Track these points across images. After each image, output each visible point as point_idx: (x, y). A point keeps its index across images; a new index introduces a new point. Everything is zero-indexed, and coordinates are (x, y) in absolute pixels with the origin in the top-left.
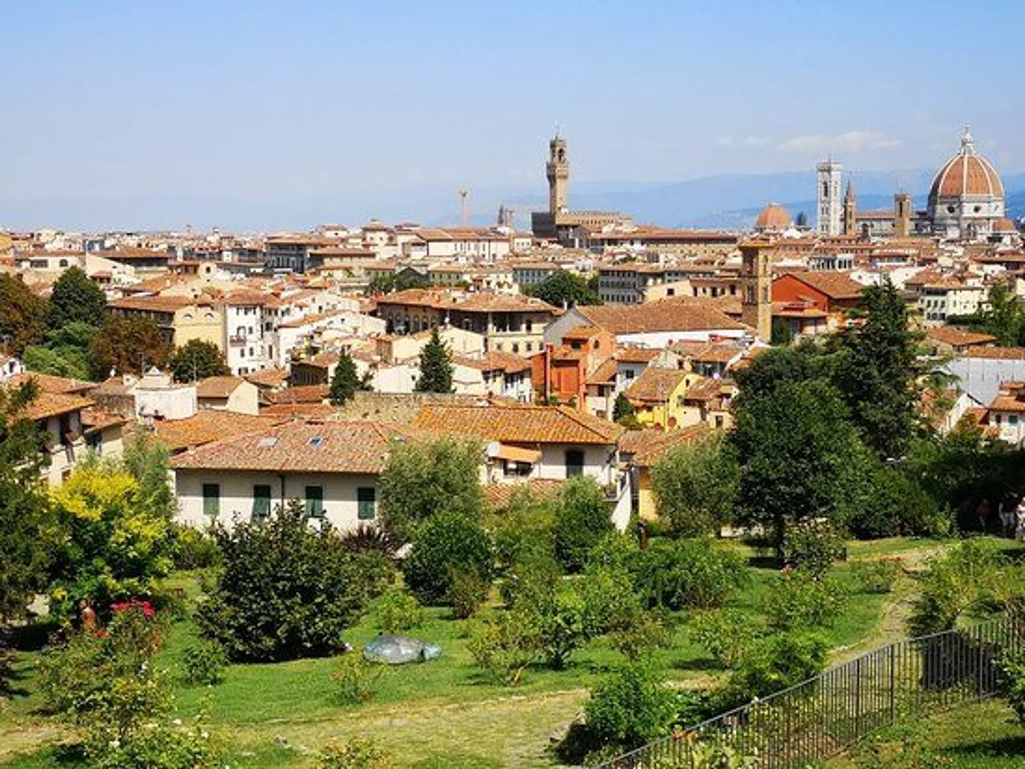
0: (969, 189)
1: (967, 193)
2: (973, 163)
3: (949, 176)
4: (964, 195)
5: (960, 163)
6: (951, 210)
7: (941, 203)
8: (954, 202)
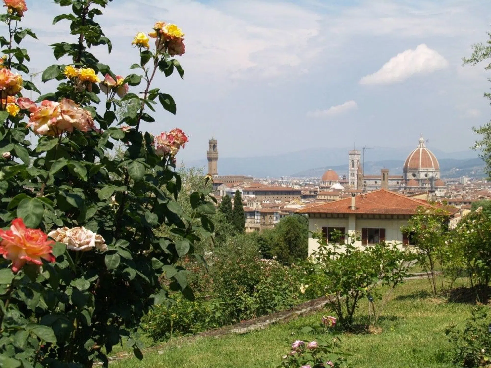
0: (423, 166)
1: (422, 167)
2: (424, 152)
3: (412, 159)
4: (420, 168)
5: (418, 152)
6: (414, 175)
7: (410, 172)
8: (415, 171)
